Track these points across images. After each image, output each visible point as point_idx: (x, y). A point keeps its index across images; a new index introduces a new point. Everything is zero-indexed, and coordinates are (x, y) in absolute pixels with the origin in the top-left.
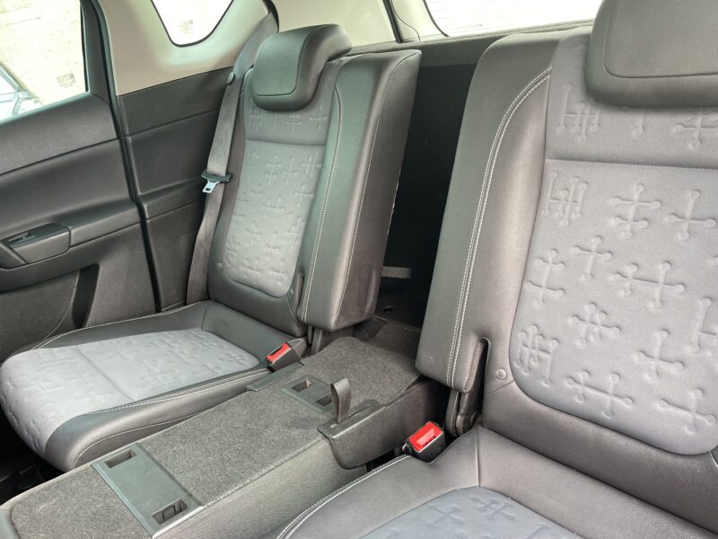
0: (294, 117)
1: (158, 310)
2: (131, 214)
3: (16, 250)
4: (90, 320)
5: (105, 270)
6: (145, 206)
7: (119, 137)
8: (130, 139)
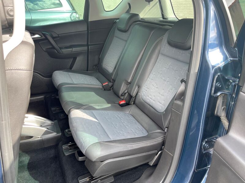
0: (124, 33)
1: (87, 71)
2: (86, 48)
3: (62, 50)
4: (73, 69)
5: (78, 59)
6: (89, 47)
7: (87, 30)
8: (90, 31)
